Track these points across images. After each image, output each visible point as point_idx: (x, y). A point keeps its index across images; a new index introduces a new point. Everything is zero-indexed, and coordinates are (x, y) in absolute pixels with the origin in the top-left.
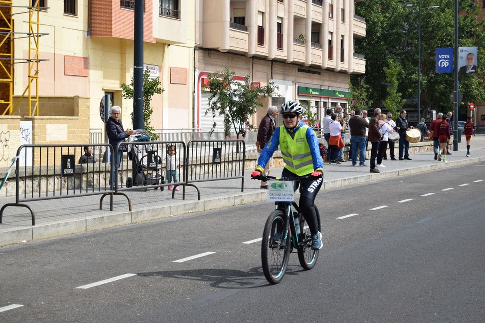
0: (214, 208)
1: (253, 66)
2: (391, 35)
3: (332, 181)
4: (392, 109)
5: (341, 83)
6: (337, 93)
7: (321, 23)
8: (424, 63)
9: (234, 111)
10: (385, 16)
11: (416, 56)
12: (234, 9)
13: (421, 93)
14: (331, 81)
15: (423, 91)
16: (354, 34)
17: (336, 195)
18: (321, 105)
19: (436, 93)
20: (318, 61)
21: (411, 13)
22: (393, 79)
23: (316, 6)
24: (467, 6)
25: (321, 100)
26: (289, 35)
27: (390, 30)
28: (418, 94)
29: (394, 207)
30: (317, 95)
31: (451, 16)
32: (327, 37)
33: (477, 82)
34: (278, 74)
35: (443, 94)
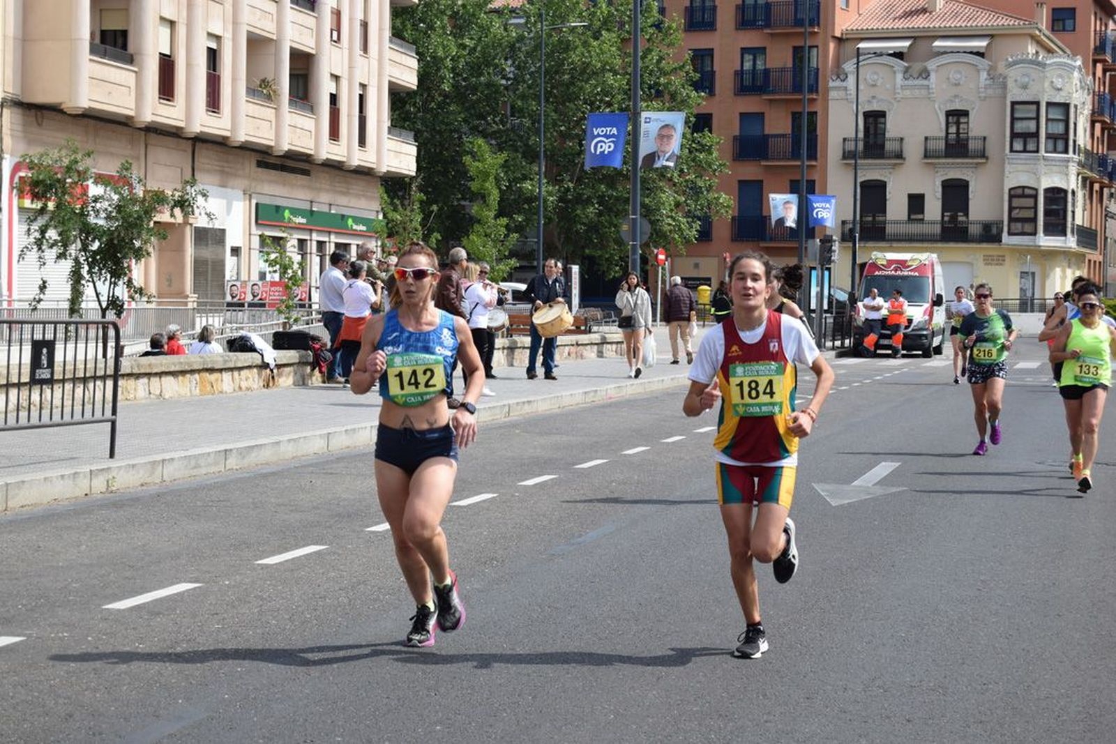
0: (33, 502)
1: (148, 153)
2: (474, 89)
3: (346, 431)
4: (485, 255)
5: (358, 196)
6: (350, 222)
7: (313, 52)
8: (551, 158)
9: (94, 252)
10: (461, 44)
11: (533, 138)
12: (101, 10)
13: (544, 224)
14: (335, 192)
15: (549, 220)
16: (390, 83)
17: (360, 465)
18: (311, 249)
19: (579, 226)
20: (304, 144)
21: (521, 39)
22: (487, 184)
23: (300, 11)
24: (650, 27)
25: (311, 236)
26: (234, 80)
27: (473, 77)
28: (538, 227)
29: (513, 496)
30: (303, 224)
31: (614, 49)
32: (326, 87)
33: (672, 203)
34: (208, 171)
35: (593, 228)
